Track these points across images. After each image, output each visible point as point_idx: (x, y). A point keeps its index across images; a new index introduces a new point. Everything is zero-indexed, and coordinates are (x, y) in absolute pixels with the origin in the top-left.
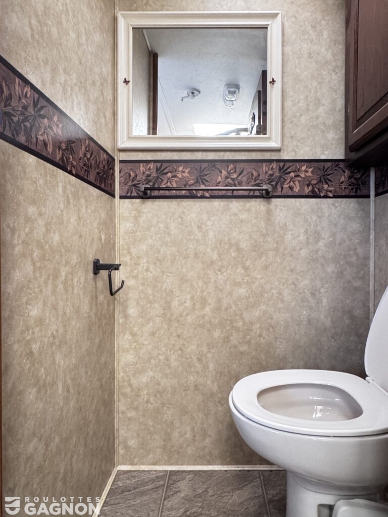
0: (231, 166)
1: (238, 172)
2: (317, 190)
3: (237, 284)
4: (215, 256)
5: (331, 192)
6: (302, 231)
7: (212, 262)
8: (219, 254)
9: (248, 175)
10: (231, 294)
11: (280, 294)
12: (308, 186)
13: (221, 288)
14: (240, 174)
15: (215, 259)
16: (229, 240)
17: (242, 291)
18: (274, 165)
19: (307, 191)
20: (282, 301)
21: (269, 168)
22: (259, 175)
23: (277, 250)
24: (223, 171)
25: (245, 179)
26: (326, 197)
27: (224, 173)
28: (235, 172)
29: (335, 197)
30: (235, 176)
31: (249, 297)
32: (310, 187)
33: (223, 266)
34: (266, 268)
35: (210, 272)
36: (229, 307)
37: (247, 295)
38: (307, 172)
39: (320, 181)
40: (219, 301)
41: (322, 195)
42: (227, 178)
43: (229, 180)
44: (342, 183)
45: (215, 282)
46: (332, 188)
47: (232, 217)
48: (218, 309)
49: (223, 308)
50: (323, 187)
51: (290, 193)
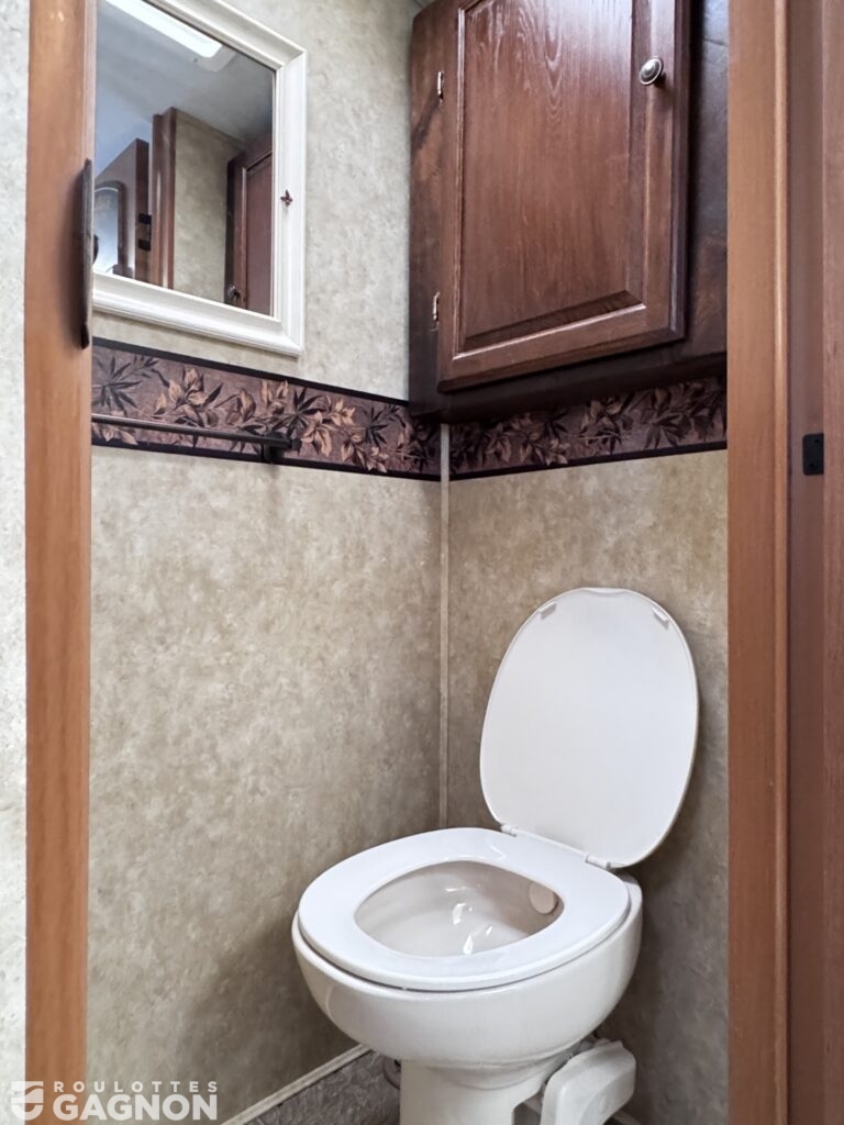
0: (192, 374)
1: (208, 391)
2: (360, 456)
3: (201, 673)
4: (150, 603)
5: (383, 462)
6: (336, 541)
7: (142, 620)
8: (161, 600)
9: (229, 403)
10: (188, 699)
11: (296, 685)
12: (347, 445)
13: (164, 685)
14: (212, 398)
15: (149, 611)
16: (186, 561)
17: (216, 688)
18: (285, 388)
19: (345, 455)
20: (299, 700)
21: (274, 394)
22: (253, 407)
23: (288, 583)
24: (172, 383)
25: (222, 412)
26: (375, 472)
27: (175, 388)
28: (201, 389)
29: (390, 474)
30: (200, 400)
31: (231, 701)
32: (351, 449)
33: (168, 630)
34: (267, 626)
35: (137, 648)
36: (185, 732)
37: (227, 697)
38: (345, 415)
39: (366, 439)
40: (160, 721)
41: (370, 467)
42: (181, 402)
43: (186, 407)
44: (401, 446)
45: (151, 670)
46: (385, 456)
47: (194, 504)
48: (156, 744)
49: (170, 740)
50: (371, 452)
51: (314, 458)
